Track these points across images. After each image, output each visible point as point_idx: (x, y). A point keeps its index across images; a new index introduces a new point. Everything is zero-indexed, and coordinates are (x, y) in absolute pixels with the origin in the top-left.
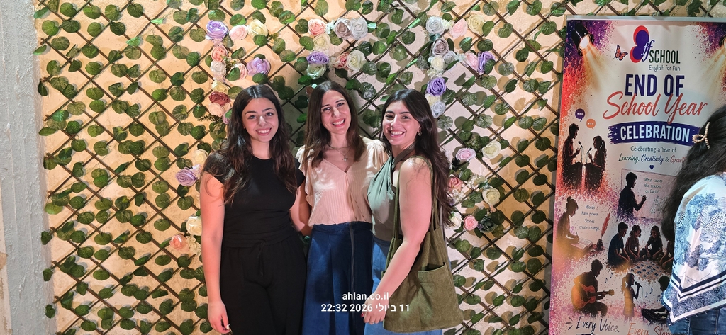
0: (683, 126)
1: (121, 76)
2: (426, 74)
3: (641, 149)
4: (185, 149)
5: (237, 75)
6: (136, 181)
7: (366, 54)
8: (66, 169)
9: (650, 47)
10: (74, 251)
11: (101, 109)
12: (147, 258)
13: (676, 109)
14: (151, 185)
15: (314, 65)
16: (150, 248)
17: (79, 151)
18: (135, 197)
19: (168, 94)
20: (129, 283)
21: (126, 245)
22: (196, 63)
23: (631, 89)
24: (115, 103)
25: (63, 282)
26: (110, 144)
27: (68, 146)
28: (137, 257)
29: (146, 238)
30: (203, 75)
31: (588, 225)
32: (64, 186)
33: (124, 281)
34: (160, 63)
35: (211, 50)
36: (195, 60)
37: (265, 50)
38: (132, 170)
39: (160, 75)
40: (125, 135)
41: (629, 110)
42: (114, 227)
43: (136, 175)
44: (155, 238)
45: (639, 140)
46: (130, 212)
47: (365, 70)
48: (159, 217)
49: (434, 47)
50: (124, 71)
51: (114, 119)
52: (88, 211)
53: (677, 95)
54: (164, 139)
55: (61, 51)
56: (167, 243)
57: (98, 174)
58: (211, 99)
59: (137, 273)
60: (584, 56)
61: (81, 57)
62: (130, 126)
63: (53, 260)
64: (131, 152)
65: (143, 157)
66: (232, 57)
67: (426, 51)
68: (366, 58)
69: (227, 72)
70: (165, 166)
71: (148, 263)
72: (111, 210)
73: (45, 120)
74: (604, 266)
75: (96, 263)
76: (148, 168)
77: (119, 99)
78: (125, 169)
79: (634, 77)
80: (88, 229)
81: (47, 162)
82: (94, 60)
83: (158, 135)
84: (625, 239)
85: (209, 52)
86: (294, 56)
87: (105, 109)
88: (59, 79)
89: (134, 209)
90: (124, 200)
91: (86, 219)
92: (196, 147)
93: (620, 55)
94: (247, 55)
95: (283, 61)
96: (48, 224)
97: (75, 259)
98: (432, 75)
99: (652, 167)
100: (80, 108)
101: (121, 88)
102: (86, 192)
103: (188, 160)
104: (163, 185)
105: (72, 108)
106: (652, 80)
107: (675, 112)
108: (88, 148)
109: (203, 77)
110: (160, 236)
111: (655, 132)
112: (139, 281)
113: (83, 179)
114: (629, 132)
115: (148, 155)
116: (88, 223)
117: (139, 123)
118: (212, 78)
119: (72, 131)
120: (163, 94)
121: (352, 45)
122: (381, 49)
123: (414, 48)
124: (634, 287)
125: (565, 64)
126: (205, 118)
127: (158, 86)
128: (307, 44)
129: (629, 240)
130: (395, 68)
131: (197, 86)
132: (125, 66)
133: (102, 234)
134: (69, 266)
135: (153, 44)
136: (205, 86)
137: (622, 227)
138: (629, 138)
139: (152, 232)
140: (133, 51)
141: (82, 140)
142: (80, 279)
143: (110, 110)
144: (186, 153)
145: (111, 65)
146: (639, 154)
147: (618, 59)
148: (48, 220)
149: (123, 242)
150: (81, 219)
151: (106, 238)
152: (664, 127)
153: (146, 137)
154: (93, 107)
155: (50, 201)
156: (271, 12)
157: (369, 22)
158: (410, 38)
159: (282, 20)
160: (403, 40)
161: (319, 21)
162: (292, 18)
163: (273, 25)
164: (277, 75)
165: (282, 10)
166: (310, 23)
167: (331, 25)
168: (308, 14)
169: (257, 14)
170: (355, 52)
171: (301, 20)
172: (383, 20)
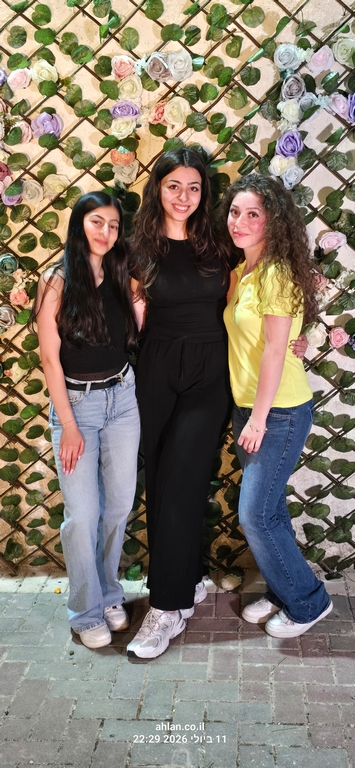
2: (276, 127)
5: (19, 137)
7: (192, 101)
15: (121, 120)
37: (55, 102)
47: (192, 123)
49: (285, 88)
66: (12, 113)
67: (275, 94)
68: (192, 108)
69: (6, 133)
86: (94, 108)
94: (32, 109)
95: (79, 116)
98: (282, 128)
121: (172, 89)
122: (210, 94)
123: (259, 90)
128: (111, 91)
130: (233, 120)
156: (61, 47)
157: (194, 56)
158: (253, 76)
159: (76, 58)
160: (243, 80)
161: (126, 57)
162: (89, 55)
163: (65, 65)
164: (71, 135)
165: (75, 45)
166: (113, 61)
167: (141, 63)
168: (112, 48)
169: (44, 52)
170: (177, 99)
171: (102, 58)
172: (214, 53)
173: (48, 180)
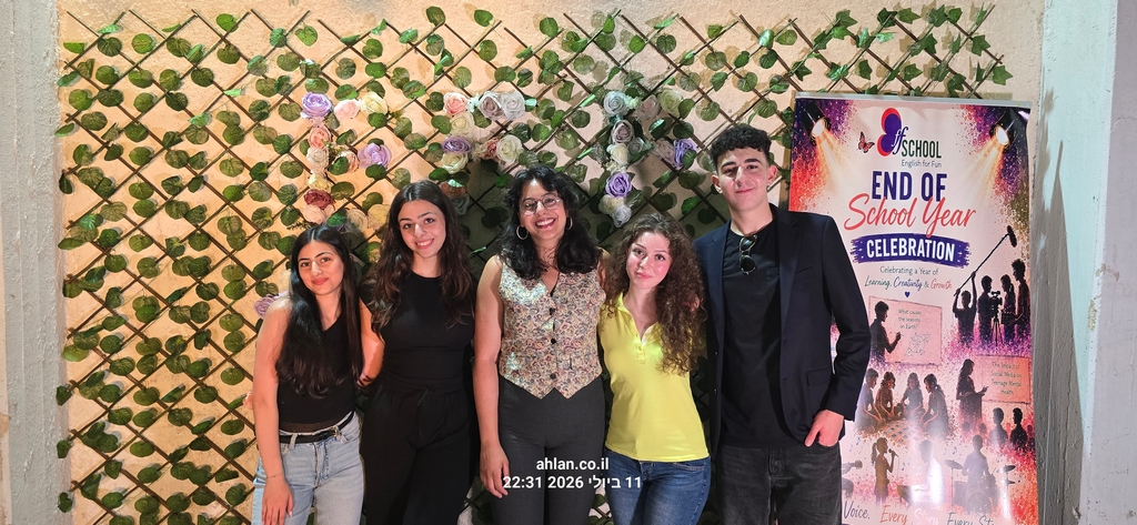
0: (946, 240)
1: (179, 167)
2: (605, 168)
3: (892, 270)
4: (268, 269)
5: (344, 166)
6: (198, 313)
7: (524, 140)
8: (95, 296)
9: (903, 135)
10: (103, 415)
11: (148, 212)
12: (209, 425)
13: (937, 218)
14: (218, 319)
15: (452, 155)
16: (214, 410)
17: (115, 271)
18: (194, 336)
19: (246, 192)
20: (183, 461)
21: (180, 406)
22: (287, 151)
23: (880, 191)
24: (169, 204)
25: (85, 459)
26: (160, 263)
27: (100, 264)
28: (194, 423)
29: (208, 395)
30: (296, 166)
32: (91, 321)
33: (175, 457)
34: (235, 149)
35: (308, 132)
36: (284, 145)
37: (384, 133)
38: (191, 299)
39: (234, 165)
40: (182, 249)
41: (878, 218)
42: (164, 381)
43: (197, 305)
44: (222, 395)
45: (891, 258)
46: (186, 358)
47: (521, 160)
48: (228, 365)
49: (615, 133)
50: (183, 160)
51: (167, 227)
52: (125, 356)
53: (938, 199)
54: (238, 255)
55: (94, 132)
56: (239, 403)
57: (142, 303)
58: (306, 200)
59: (194, 445)
60: (818, 146)
61: (123, 140)
62: (190, 237)
63: (72, 428)
64: (191, 273)
65: (207, 280)
66: (338, 143)
67: (604, 138)
68: (523, 146)
69: (330, 163)
70: (239, 292)
71: (211, 431)
72: (160, 355)
73: (68, 228)
75: (135, 432)
76: (215, 296)
77: (175, 199)
78: (180, 297)
79: (883, 174)
80: (125, 382)
81: (68, 286)
82: (141, 144)
83: (230, 250)
85: (305, 135)
86: (424, 142)
87: (156, 212)
88: (90, 171)
89: (193, 354)
90: (178, 341)
91: (123, 369)
92: (283, 266)
93: (865, 146)
94: (359, 139)
95: (408, 148)
96: (65, 375)
97: (104, 425)
98: (613, 169)
99: (907, 294)
100: (119, 211)
101: (178, 184)
102: (123, 330)
103: (272, 284)
104: (236, 320)
105: (108, 211)
106: (906, 179)
107: (935, 222)
108: (129, 267)
109: (296, 169)
110: (229, 393)
111: (910, 247)
112: (197, 458)
113: (120, 311)
114: (878, 248)
115: (216, 278)
116: (125, 373)
117: (203, 232)
118: (309, 171)
119: (107, 243)
120: (237, 193)
121: (504, 127)
122: (543, 134)
123: (589, 133)
124: (888, 456)
125: (794, 156)
126: (298, 225)
127: (233, 181)
128: (442, 125)
129: (880, 392)
130: (562, 160)
131: (286, 181)
132: (185, 152)
133: (144, 389)
134: (95, 437)
135: (226, 123)
136: (298, 182)
137: (871, 376)
138: (878, 255)
139: (217, 387)
140: (198, 132)
141: (121, 256)
142: (110, 455)
143: (162, 214)
144: (269, 274)
145: (166, 151)
146: (890, 277)
147: (862, 150)
148: (66, 370)
149: (176, 401)
150: (115, 369)
151: (150, 395)
152: (921, 241)
153: (212, 252)
154: (138, 210)
155: (71, 342)
156: (392, 81)
157: (527, 97)
158: (584, 120)
159: (408, 93)
160: (574, 122)
161: (459, 95)
162: (422, 90)
163: (395, 99)
164: (400, 166)
165: (408, 79)
166: (446, 98)
167: (475, 101)
168: (444, 85)
169: (373, 85)
170: (509, 137)
171: (434, 93)
172: (546, 96)
173: (373, 210)
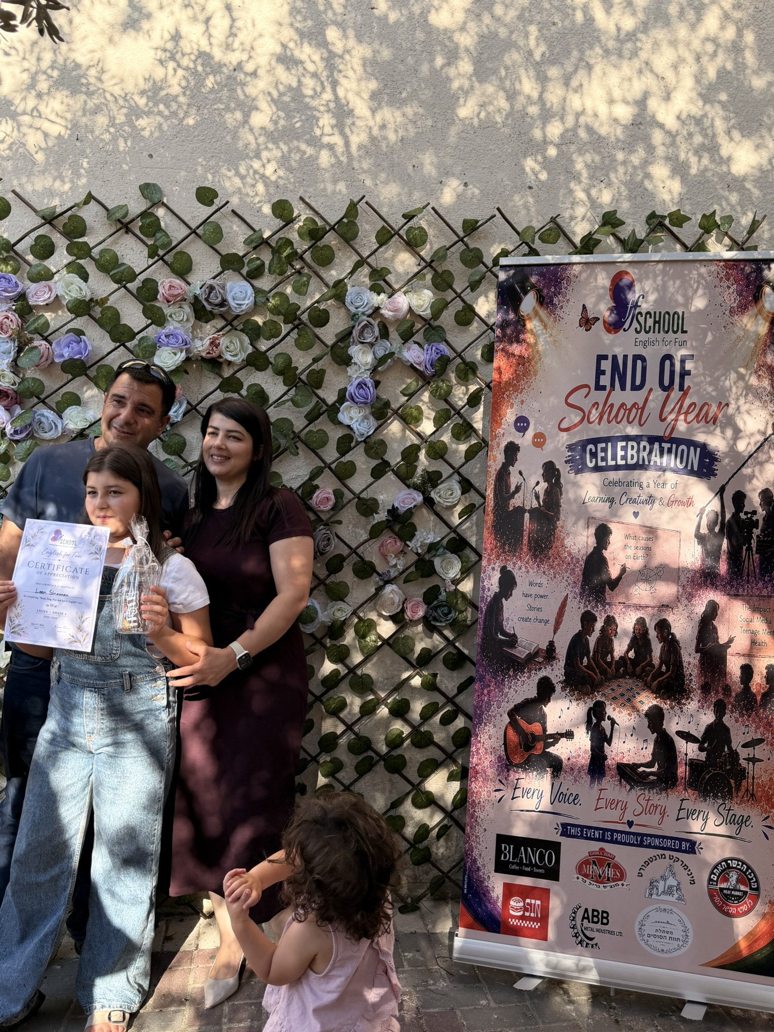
0: (689, 443)
3: (619, 483)
9: (636, 306)
13: (679, 413)
23: (605, 380)
31: (532, 615)
41: (601, 416)
45: (616, 468)
53: (681, 388)
60: (527, 326)
69: (18, 355)
74: (558, 688)
79: (610, 358)
84: (592, 640)
93: (587, 322)
99: (636, 514)
106: (639, 363)
107: (677, 418)
111: (642, 453)
114: (601, 454)
124: (606, 725)
129: (599, 641)
137: (588, 619)
138: (601, 464)
147: (583, 328)
152: (657, 445)
172: (279, 288)
